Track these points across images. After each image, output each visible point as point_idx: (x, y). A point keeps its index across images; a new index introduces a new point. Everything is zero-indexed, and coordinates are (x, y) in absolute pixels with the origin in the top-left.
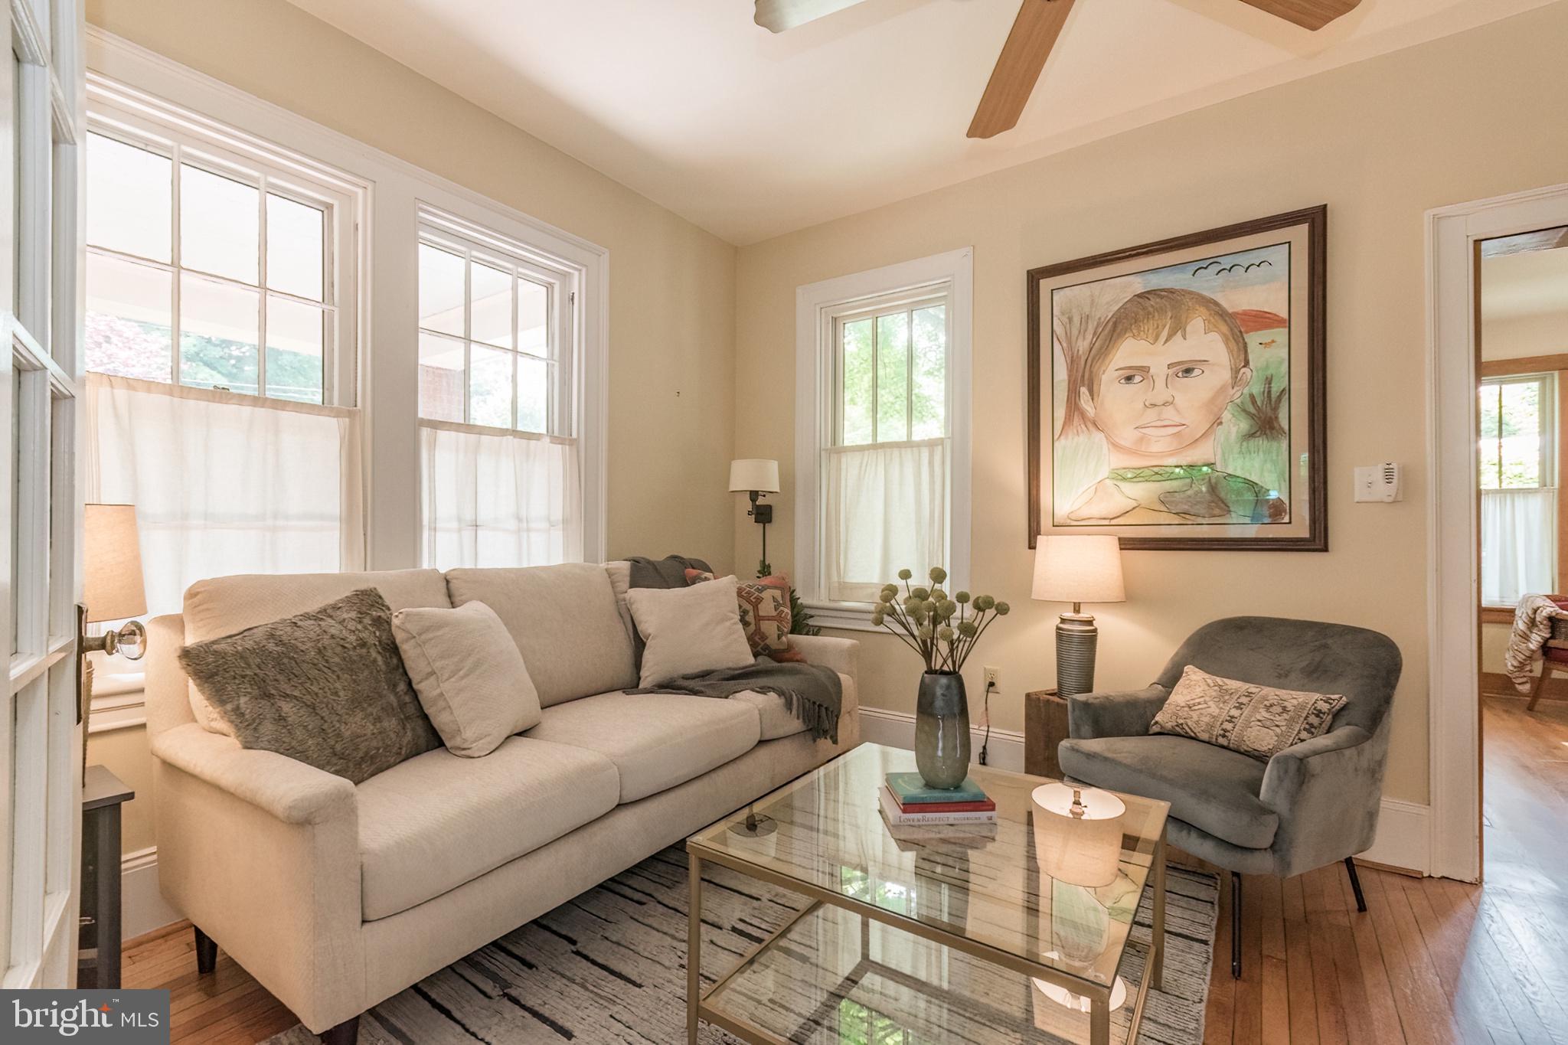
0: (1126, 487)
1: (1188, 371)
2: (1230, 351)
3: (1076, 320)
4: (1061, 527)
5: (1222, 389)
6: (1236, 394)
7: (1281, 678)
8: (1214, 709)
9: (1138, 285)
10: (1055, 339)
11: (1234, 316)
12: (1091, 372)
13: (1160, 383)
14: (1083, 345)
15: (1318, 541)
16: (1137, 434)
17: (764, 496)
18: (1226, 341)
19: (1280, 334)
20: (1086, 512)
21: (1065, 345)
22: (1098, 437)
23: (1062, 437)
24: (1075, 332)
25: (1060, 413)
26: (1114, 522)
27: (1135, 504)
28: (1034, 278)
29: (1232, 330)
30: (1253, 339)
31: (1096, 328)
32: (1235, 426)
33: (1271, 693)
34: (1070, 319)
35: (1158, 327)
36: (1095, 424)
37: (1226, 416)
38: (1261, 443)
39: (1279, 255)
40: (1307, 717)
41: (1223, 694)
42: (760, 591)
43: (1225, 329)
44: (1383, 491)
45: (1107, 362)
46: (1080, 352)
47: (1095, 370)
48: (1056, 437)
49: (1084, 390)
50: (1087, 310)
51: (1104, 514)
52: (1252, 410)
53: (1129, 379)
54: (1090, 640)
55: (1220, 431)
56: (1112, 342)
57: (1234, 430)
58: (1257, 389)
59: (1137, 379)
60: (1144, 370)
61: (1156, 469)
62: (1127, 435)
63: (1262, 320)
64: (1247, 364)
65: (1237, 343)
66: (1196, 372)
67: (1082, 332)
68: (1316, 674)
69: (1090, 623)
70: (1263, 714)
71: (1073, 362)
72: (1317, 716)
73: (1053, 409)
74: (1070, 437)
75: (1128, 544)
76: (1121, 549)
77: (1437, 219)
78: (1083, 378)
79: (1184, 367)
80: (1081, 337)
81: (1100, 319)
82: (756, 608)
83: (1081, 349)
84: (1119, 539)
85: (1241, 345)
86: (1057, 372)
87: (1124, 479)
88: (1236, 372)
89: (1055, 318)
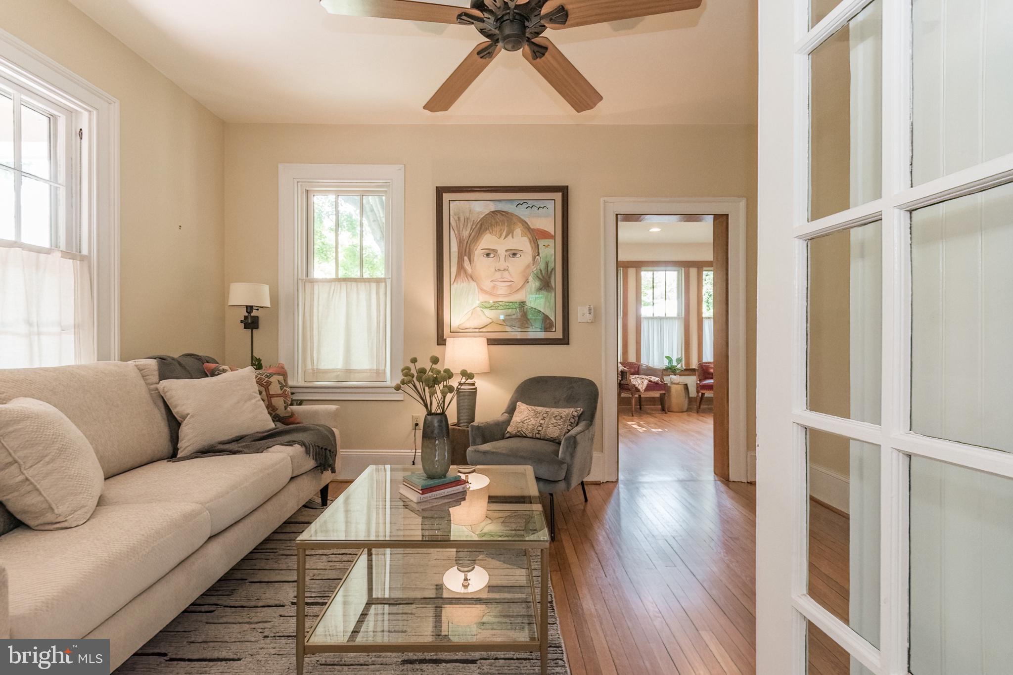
0: (487, 311)
1: (514, 254)
2: (532, 248)
3: (462, 219)
4: (454, 333)
5: (528, 266)
6: (534, 269)
7: (556, 404)
8: (533, 422)
9: (492, 207)
10: (451, 228)
11: (533, 230)
12: (469, 249)
14: (466, 233)
15: (565, 340)
16: (492, 284)
17: (258, 310)
18: (530, 242)
19: (550, 242)
20: (468, 325)
21: (456, 232)
22: (473, 284)
23: (455, 283)
24: (462, 226)
25: (454, 269)
26: (481, 330)
27: (490, 321)
28: (440, 192)
29: (532, 237)
30: (542, 243)
31: (472, 225)
32: (534, 284)
33: (555, 411)
34: (459, 218)
35: (501, 230)
36: (471, 277)
37: (531, 279)
38: (544, 293)
39: (550, 205)
40: (570, 419)
41: (536, 414)
43: (530, 236)
44: (588, 317)
45: (478, 244)
46: (464, 238)
47: (472, 248)
48: (452, 283)
49: (466, 258)
50: (467, 215)
51: (476, 326)
52: (541, 278)
53: (488, 255)
54: (473, 393)
55: (528, 285)
56: (480, 234)
57: (534, 286)
58: (542, 266)
59: (492, 255)
60: (495, 251)
61: (501, 303)
62: (487, 285)
63: (544, 235)
64: (538, 255)
65: (534, 243)
66: (518, 256)
67: (465, 226)
68: (570, 401)
69: (473, 384)
70: (553, 421)
71: (460, 242)
72: (573, 418)
73: (450, 267)
74: (459, 283)
75: (491, 342)
76: (488, 345)
77: (605, 202)
78: (466, 252)
79: (513, 252)
80: (464, 230)
81: (474, 221)
82: (268, 389)
83: (464, 235)
84: (487, 339)
85: (536, 245)
86: (452, 247)
87: (486, 308)
88: (534, 258)
89: (451, 217)
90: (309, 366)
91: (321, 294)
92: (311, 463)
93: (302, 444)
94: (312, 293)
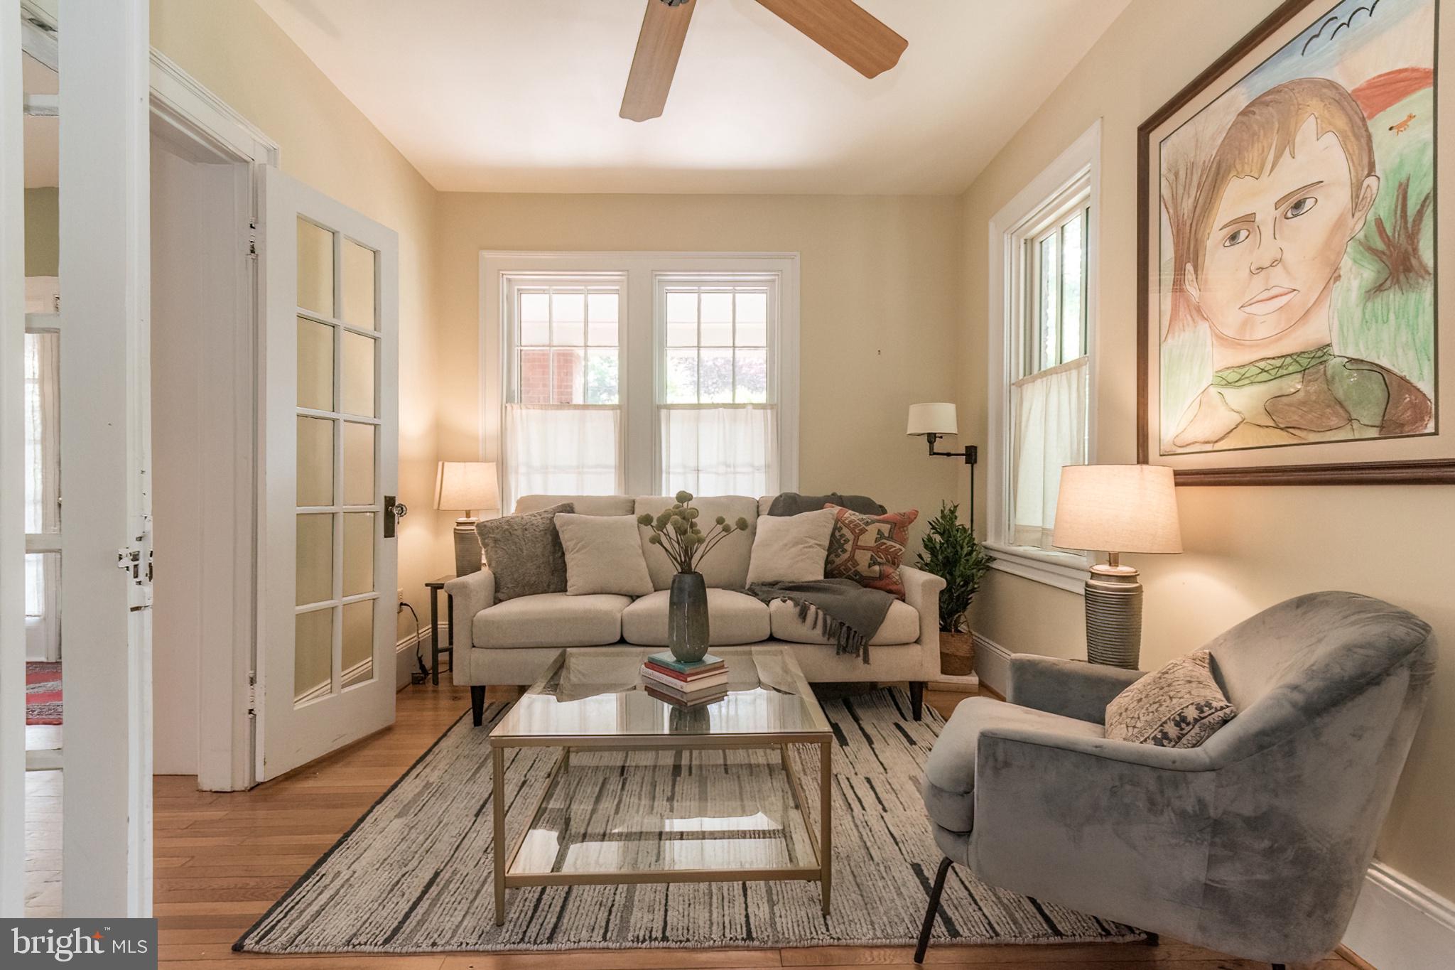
0: (1230, 393)
1: (1298, 205)
2: (1350, 157)
3: (1182, 173)
4: (1166, 456)
5: (1339, 224)
6: (1359, 227)
9: (1241, 98)
10: (1162, 204)
11: (1355, 96)
12: (1196, 240)
13: (1267, 231)
14: (1187, 205)
16: (1240, 316)
18: (1345, 140)
20: (1190, 436)
21: (1171, 211)
22: (1202, 329)
23: (1169, 336)
24: (1180, 191)
25: (1167, 305)
26: (1218, 446)
27: (1237, 418)
28: (1144, 133)
29: (1351, 120)
30: (1379, 124)
31: (1201, 176)
32: (1357, 277)
34: (1176, 175)
35: (1263, 151)
37: (1347, 263)
38: (1392, 298)
42: (867, 524)
43: (1341, 122)
45: (1211, 221)
46: (1185, 217)
47: (1199, 236)
48: (1163, 339)
49: (1189, 267)
50: (1192, 156)
52: (1379, 244)
55: (1338, 288)
56: (1215, 192)
57: (1355, 284)
58: (1386, 208)
59: (1243, 234)
60: (1249, 219)
61: (1262, 365)
62: (1230, 321)
63: (1396, 86)
64: (1372, 169)
65: (1357, 137)
66: (1309, 203)
67: (1186, 187)
71: (1178, 234)
73: (1161, 302)
74: (1176, 334)
78: (1190, 250)
79: (1294, 200)
80: (1186, 196)
81: (1204, 162)
82: (857, 539)
83: (1186, 212)
85: (1364, 141)
87: (1229, 383)
88: (1358, 189)
89: (1163, 179)
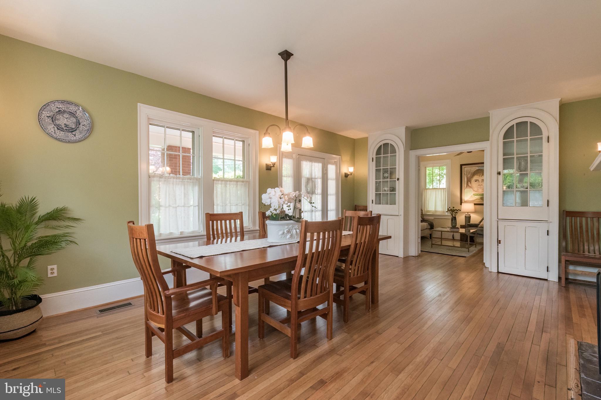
3: (468, 172)
4: (466, 202)
9: (477, 168)
10: (465, 174)
13: (480, 182)
14: (469, 176)
16: (477, 189)
20: (469, 200)
22: (471, 189)
25: (465, 185)
27: (476, 199)
28: (461, 165)
34: (467, 172)
35: (479, 174)
36: (471, 187)
45: (473, 178)
47: (471, 179)
49: (469, 182)
50: (470, 171)
51: (472, 200)
53: (476, 181)
54: (470, 217)
56: (473, 176)
59: (477, 181)
61: (479, 194)
62: (476, 189)
67: (469, 174)
69: (470, 215)
71: (467, 178)
73: (464, 185)
75: (475, 204)
78: (469, 180)
86: (465, 180)
87: (475, 195)
89: (465, 171)
90: (426, 210)
91: (429, 192)
92: (429, 227)
93: (428, 223)
94: (427, 192)
